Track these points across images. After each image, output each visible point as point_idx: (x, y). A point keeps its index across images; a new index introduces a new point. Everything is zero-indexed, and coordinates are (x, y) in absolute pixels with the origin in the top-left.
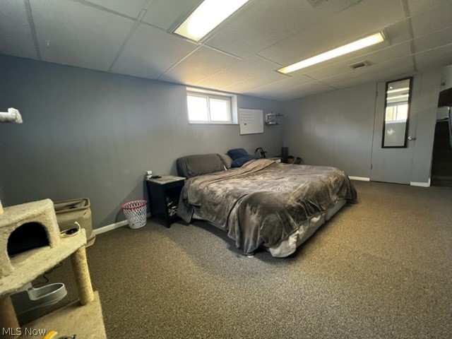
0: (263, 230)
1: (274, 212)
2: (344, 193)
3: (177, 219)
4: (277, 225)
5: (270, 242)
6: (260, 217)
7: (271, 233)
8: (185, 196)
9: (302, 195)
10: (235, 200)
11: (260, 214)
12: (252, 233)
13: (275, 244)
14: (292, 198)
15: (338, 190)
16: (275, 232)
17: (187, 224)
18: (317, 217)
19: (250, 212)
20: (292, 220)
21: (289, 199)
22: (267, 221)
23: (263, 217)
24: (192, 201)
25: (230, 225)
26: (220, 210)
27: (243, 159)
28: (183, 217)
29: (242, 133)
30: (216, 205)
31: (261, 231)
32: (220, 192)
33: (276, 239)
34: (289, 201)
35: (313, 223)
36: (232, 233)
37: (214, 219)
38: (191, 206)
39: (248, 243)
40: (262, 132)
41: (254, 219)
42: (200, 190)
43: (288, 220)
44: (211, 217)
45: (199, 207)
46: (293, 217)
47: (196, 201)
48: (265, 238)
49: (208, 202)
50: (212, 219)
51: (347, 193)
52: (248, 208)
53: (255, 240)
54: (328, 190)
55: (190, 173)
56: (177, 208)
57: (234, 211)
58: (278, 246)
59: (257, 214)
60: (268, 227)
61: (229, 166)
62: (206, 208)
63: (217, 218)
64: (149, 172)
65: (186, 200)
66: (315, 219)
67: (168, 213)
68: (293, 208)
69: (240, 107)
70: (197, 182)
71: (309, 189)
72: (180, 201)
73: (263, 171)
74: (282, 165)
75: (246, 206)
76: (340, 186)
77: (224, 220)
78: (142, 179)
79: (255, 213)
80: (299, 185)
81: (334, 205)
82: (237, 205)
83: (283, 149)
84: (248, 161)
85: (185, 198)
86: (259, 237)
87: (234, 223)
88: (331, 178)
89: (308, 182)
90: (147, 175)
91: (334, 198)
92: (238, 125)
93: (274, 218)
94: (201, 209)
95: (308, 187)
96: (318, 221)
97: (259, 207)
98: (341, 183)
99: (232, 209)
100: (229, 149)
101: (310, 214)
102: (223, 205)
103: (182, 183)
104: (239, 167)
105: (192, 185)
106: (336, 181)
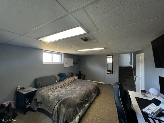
0: (67, 115)
1: (71, 107)
2: (96, 91)
3: (30, 109)
4: (72, 113)
5: (69, 120)
6: (66, 110)
7: (70, 117)
8: (36, 98)
9: (82, 97)
10: (57, 102)
11: (66, 108)
12: (62, 117)
13: (71, 121)
14: (78, 99)
15: (94, 91)
16: (71, 116)
17: (35, 111)
18: (87, 104)
19: (62, 107)
20: (78, 109)
21: (77, 100)
22: (68, 112)
23: (67, 110)
24: (39, 100)
25: (54, 113)
26: (51, 106)
27: (64, 77)
28: (33, 108)
29: (65, 66)
30: (49, 103)
31: (66, 116)
32: (51, 97)
33: (71, 119)
34: (77, 101)
35: (86, 107)
36: (54, 117)
37: (48, 109)
38: (38, 103)
39: (61, 121)
40: (72, 66)
41: (64, 110)
42: (43, 95)
43: (76, 109)
44: (46, 108)
45: (42, 103)
46: (78, 107)
47: (41, 100)
48: (67, 119)
49: (46, 101)
50: (47, 109)
51: (97, 91)
52: (62, 105)
53: (63, 120)
54: (91, 92)
55: (40, 85)
56: (31, 103)
57: (56, 107)
58: (72, 121)
59: (65, 108)
60: (69, 114)
61: (58, 81)
62: (45, 104)
63: (49, 109)
64: (19, 86)
65: (36, 100)
66: (87, 105)
67: (26, 107)
68: (78, 104)
69: (64, 57)
70: (42, 91)
71: (85, 94)
72: (33, 100)
73: (70, 83)
74: (78, 80)
75: (61, 105)
76: (95, 89)
77: (52, 110)
78: (14, 90)
79: (64, 108)
80: (82, 92)
81: (93, 97)
82: (58, 104)
83: (79, 71)
84: (66, 78)
85: (36, 99)
86: (65, 118)
87: (55, 113)
88: (92, 87)
89: (85, 90)
90: (18, 88)
91: (93, 94)
92: (64, 64)
93: (71, 110)
94: (42, 104)
95: (84, 93)
96: (88, 106)
97: (66, 105)
98: (95, 88)
99: (55, 106)
100: (59, 73)
101: (85, 104)
102: (52, 103)
103: (36, 91)
104: (62, 81)
105: (40, 92)
106: (94, 88)
